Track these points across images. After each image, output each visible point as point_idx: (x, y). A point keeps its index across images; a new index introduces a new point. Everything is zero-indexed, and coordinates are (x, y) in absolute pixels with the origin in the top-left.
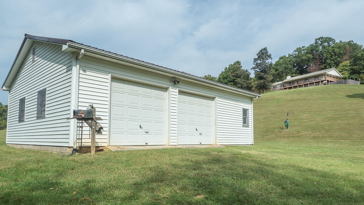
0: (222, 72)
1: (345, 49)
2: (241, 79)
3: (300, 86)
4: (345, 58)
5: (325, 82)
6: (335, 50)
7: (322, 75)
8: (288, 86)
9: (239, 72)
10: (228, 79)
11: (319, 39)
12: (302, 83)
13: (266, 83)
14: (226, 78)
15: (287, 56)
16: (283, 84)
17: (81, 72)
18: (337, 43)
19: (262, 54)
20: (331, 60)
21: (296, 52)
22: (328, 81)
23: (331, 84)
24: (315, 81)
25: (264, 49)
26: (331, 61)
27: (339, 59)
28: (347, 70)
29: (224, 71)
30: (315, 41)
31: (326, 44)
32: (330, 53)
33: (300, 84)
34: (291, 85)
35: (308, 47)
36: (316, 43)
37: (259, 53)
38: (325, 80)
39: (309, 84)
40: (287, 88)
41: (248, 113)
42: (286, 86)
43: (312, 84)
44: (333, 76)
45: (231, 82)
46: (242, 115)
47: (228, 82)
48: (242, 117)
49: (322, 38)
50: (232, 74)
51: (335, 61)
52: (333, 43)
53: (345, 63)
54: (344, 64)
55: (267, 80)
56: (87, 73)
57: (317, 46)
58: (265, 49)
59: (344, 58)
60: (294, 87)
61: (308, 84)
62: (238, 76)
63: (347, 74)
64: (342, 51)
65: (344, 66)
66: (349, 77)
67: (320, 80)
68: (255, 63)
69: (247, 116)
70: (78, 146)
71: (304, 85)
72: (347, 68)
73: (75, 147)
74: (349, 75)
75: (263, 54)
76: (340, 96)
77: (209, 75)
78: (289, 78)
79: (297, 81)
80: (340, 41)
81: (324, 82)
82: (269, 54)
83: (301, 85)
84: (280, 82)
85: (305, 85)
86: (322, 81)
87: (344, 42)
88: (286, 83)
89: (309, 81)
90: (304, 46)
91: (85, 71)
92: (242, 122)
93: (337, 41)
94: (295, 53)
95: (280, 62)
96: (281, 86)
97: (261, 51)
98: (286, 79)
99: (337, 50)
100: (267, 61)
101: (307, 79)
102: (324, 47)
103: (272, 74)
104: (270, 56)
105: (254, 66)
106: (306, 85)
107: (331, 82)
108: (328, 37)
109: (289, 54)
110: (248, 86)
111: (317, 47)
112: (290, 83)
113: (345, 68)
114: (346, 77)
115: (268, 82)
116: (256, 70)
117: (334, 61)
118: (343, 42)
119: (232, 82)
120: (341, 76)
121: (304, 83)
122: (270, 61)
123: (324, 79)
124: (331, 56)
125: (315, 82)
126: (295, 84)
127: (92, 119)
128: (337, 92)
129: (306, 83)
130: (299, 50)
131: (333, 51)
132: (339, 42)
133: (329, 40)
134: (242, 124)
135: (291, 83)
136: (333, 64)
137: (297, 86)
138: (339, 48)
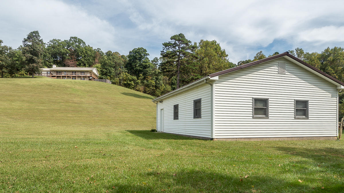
6: (88, 52)
7: (88, 72)
8: (55, 74)
11: (73, 38)
12: (69, 74)
16: (51, 71)
24: (81, 75)
25: (36, 32)
30: (70, 39)
34: (58, 74)
38: (91, 77)
40: (55, 76)
44: (95, 74)
59: (96, 61)
61: (76, 76)
67: (86, 76)
71: (72, 76)
78: (55, 67)
80: (89, 45)
82: (41, 38)
83: (69, 76)
84: (47, 69)
88: (53, 71)
89: (76, 74)
93: (87, 45)
96: (47, 74)
97: (32, 33)
101: (74, 72)
106: (74, 77)
107: (94, 78)
120: (98, 75)
124: (85, 56)
126: (62, 74)
131: (86, 52)
133: (80, 41)
135: (58, 72)
137: (66, 76)
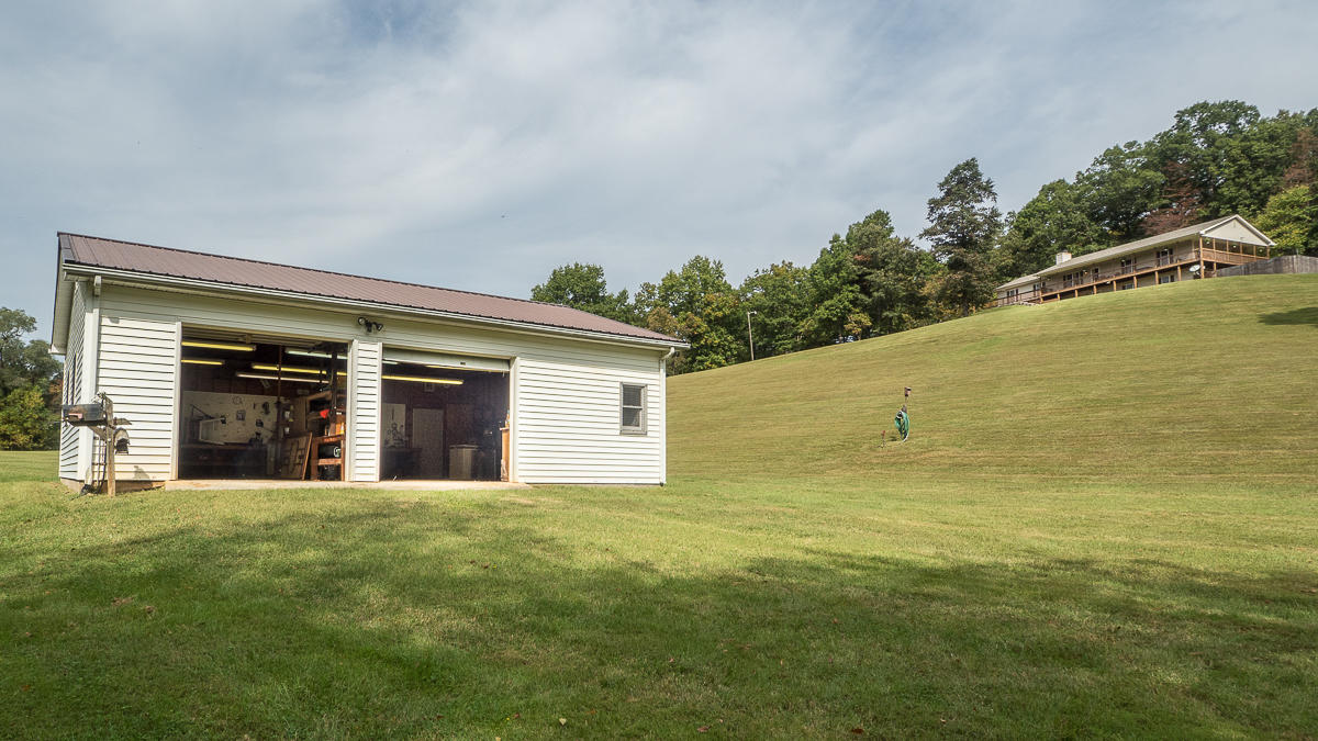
0: (823, 252)
1: (1295, 140)
2: (886, 271)
3: (1103, 287)
4: (1294, 173)
5: (1197, 267)
6: (1255, 148)
7: (1187, 244)
8: (1058, 289)
9: (879, 249)
10: (843, 274)
11: (1192, 112)
12: (1110, 276)
13: (975, 283)
14: (836, 270)
15: (1071, 181)
17: (106, 321)
18: (1263, 122)
19: (961, 181)
20: (1236, 184)
21: (1101, 163)
22: (1209, 265)
23: (1221, 276)
24: (1158, 265)
25: (967, 164)
26: (1239, 190)
27: (1270, 181)
28: (1298, 219)
29: (829, 247)
30: (1176, 121)
31: (1222, 128)
32: (1234, 161)
33: (1104, 278)
34: (1070, 286)
35: (1149, 144)
36: (1182, 125)
37: (947, 181)
38: (1198, 263)
39: (1138, 277)
40: (1054, 296)
41: (646, 396)
42: (1051, 290)
43: (1146, 278)
44: (1231, 246)
45: (852, 283)
46: (618, 403)
47: (844, 284)
48: (618, 409)
49: (1204, 106)
50: (856, 256)
51: (1254, 187)
52: (1248, 122)
53: (1290, 193)
54: (1284, 197)
55: (977, 273)
56: (123, 323)
57: (1182, 137)
58: (971, 165)
59: (1288, 177)
60: (1079, 290)
61: (1132, 278)
62: (875, 263)
63: (1296, 235)
64: (1282, 151)
65: (1283, 205)
66: (1305, 244)
67: (1179, 263)
68: (935, 216)
69: (642, 404)
70: (96, 479)
71: (1117, 281)
72: (1297, 213)
73: (89, 483)
74: (1304, 239)
75: (965, 182)
76: (1227, 320)
77: (787, 262)
78: (1064, 260)
79: (1095, 268)
80: (1281, 113)
81: (1194, 269)
82: (984, 179)
83: (1105, 284)
84: (1032, 278)
85: (1122, 284)
86: (1186, 267)
87: (1295, 116)
88: (1052, 277)
89: (1136, 268)
90: (1135, 142)
91: (115, 320)
92: (618, 420)
94: (1098, 168)
95: (1039, 204)
96: (1034, 290)
97: (956, 172)
98: (1055, 263)
99: (1260, 148)
100: (978, 206)
101: (1129, 262)
102: (1211, 141)
103: (1011, 247)
104: (988, 189)
105: (929, 225)
106: (1124, 283)
107: (1220, 266)
108: (1230, 101)
109: (1080, 173)
110: (913, 295)
111: (1181, 140)
112: (1067, 276)
113: (1288, 211)
114: (1294, 247)
115: (979, 279)
116: (940, 239)
117: (1249, 188)
118: (1291, 115)
119: (857, 282)
120: (1268, 243)
121: (1118, 274)
122: (987, 203)
123: (1192, 257)
124: (1240, 172)
125: (1160, 272)
126: (1084, 281)
127: (105, 422)
128: (1225, 305)
129: (1126, 272)
130: (1113, 156)
132: (1274, 115)
134: (618, 426)
135: (1070, 277)
136: (1246, 198)
137: (1092, 287)
138: (1272, 138)
